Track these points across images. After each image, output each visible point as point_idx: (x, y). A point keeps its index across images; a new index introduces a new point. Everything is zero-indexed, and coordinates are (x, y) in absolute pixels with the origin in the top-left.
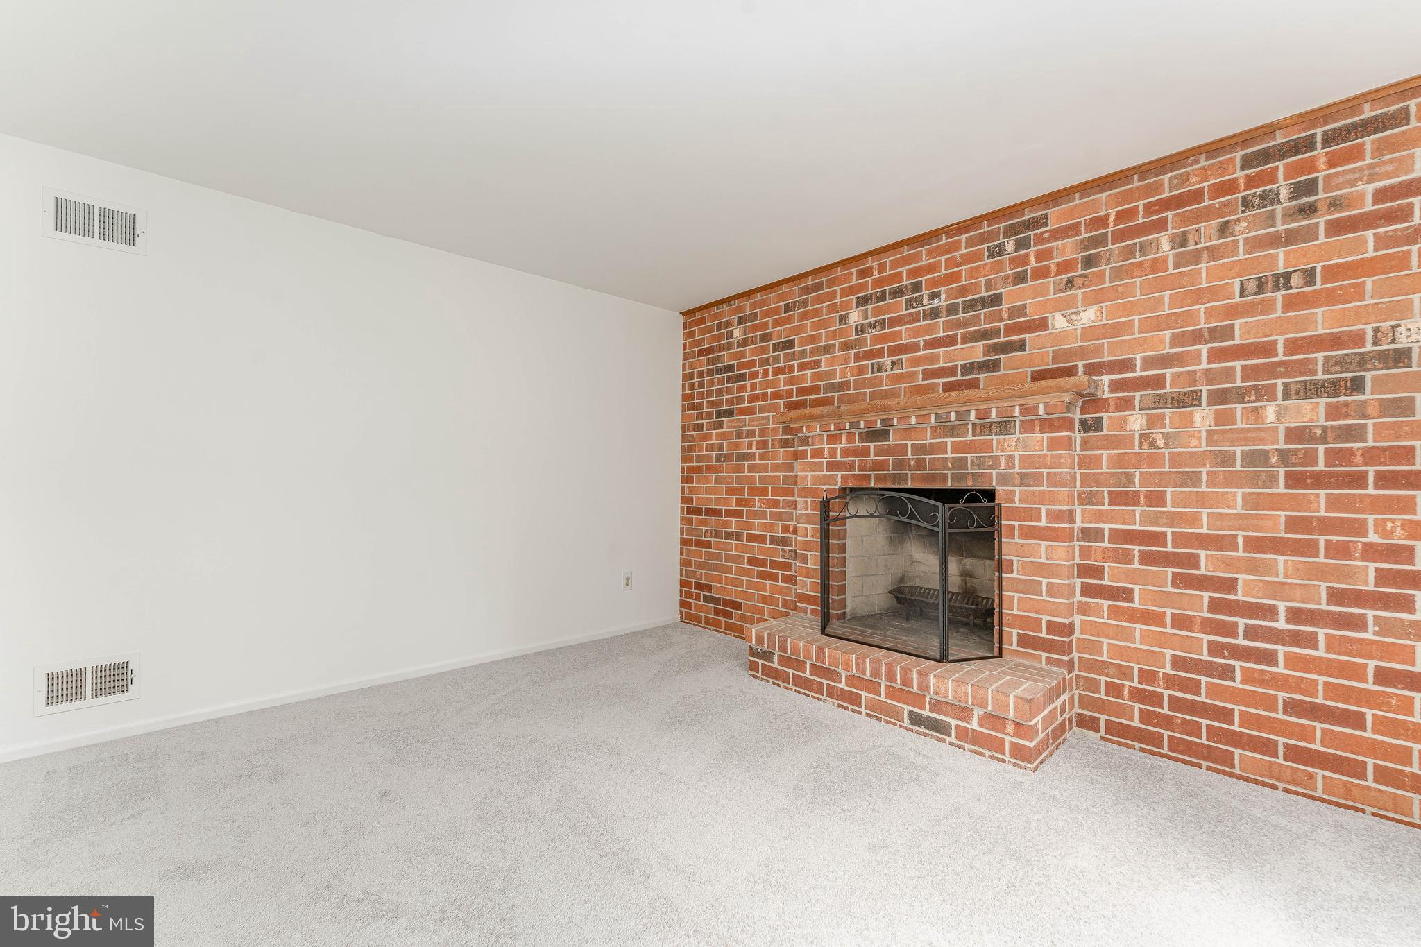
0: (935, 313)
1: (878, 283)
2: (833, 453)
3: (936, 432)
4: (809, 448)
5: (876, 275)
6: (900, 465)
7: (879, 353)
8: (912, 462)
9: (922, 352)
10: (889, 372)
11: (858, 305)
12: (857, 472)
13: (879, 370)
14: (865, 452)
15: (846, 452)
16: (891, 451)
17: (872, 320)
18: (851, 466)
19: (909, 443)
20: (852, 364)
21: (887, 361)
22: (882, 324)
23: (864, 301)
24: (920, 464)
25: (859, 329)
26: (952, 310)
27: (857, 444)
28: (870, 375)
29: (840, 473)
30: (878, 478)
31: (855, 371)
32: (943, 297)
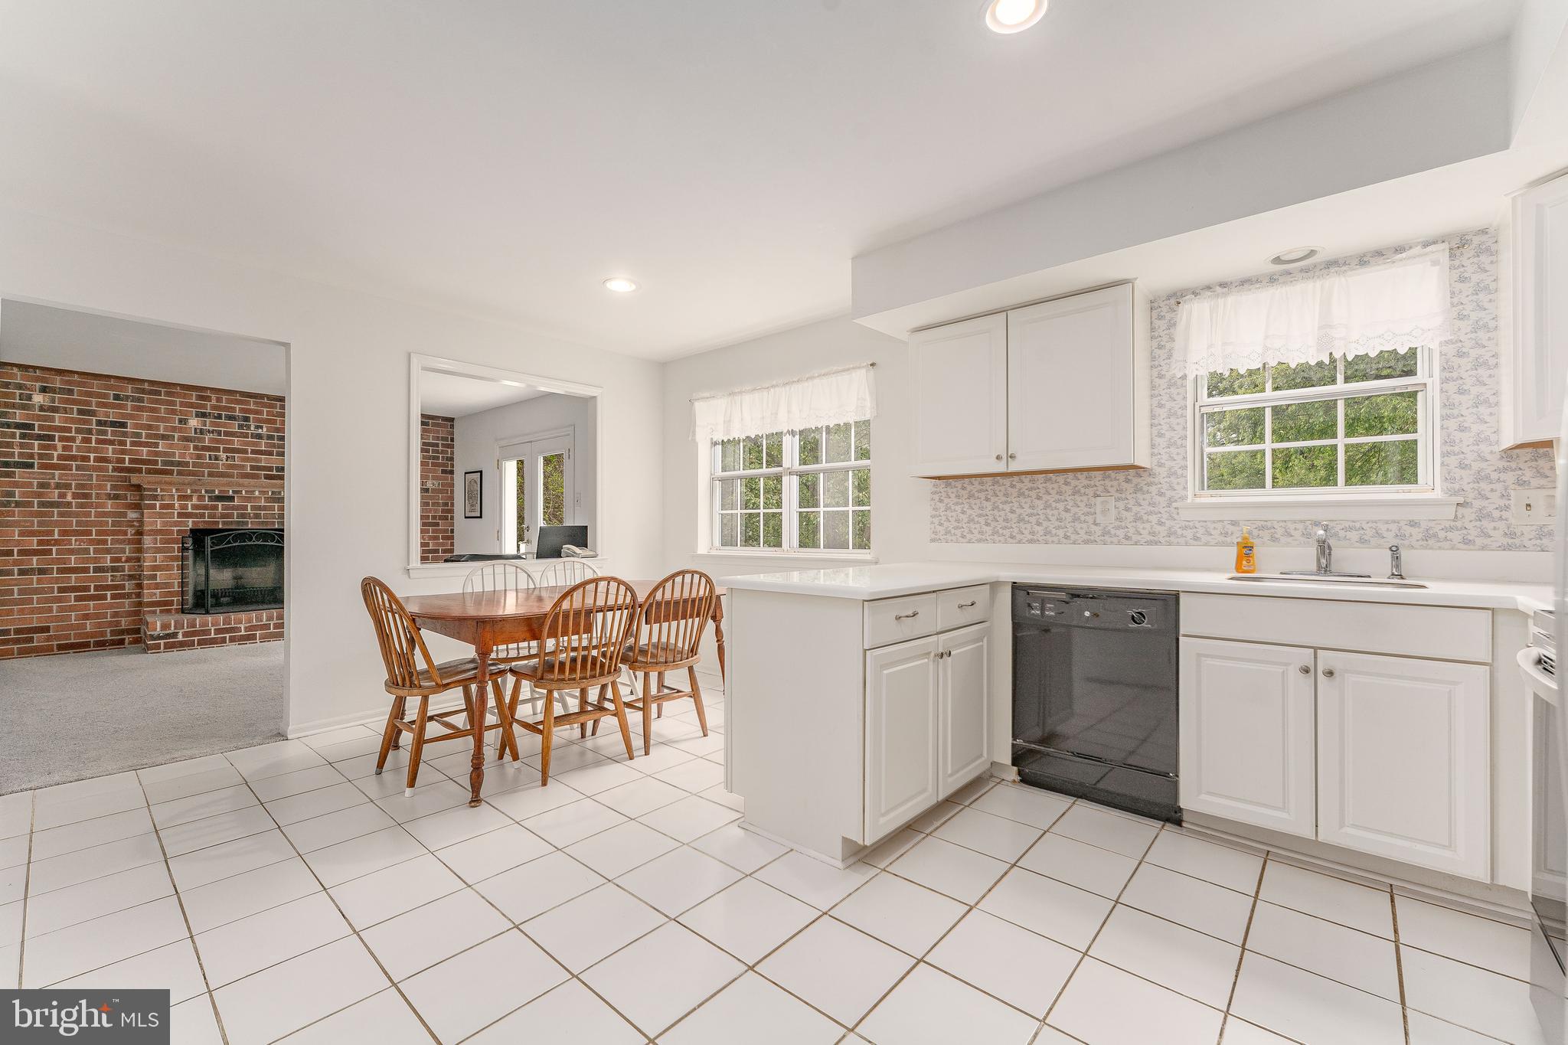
0: (259, 436)
1: (214, 407)
2: (185, 507)
3: (267, 500)
4: (158, 503)
5: (214, 402)
6: (243, 516)
7: (217, 449)
8: (252, 515)
9: (250, 455)
10: (224, 461)
11: (197, 416)
12: (207, 519)
13: (217, 459)
14: (216, 507)
15: (195, 507)
16: (234, 508)
17: (211, 429)
18: (202, 516)
19: (249, 505)
20: (192, 451)
21: (223, 456)
22: (219, 433)
23: (204, 415)
24: (257, 516)
25: (198, 431)
26: (270, 437)
27: (207, 503)
28: (207, 461)
29: (191, 520)
30: (224, 523)
31: (194, 456)
32: (265, 430)
